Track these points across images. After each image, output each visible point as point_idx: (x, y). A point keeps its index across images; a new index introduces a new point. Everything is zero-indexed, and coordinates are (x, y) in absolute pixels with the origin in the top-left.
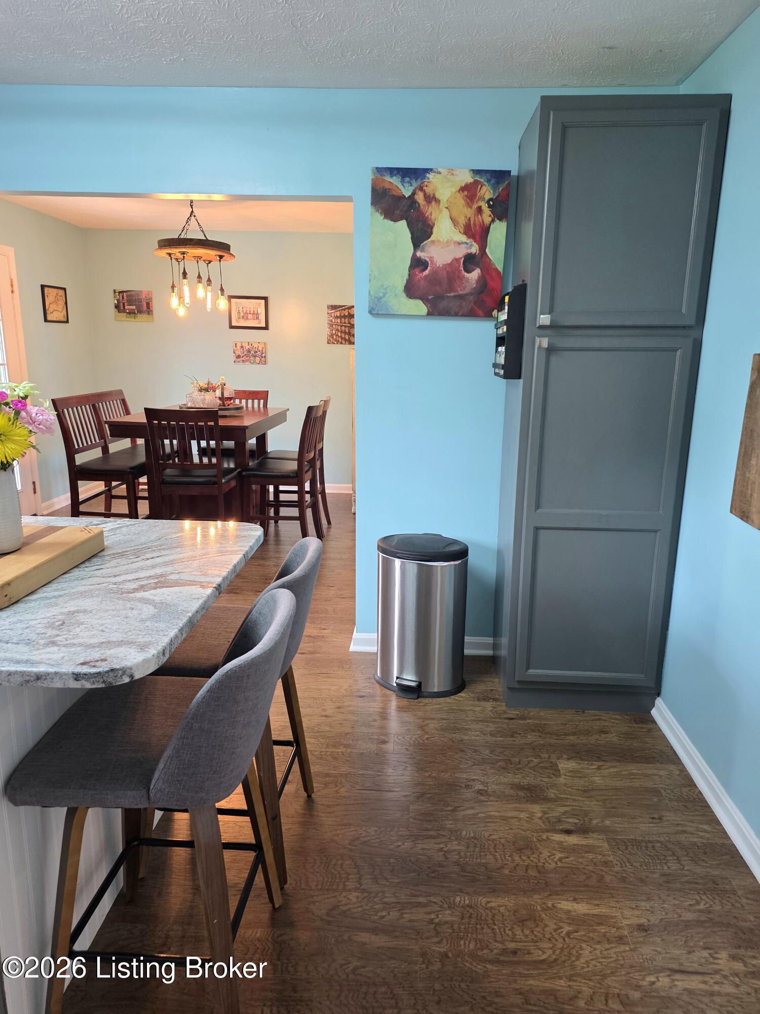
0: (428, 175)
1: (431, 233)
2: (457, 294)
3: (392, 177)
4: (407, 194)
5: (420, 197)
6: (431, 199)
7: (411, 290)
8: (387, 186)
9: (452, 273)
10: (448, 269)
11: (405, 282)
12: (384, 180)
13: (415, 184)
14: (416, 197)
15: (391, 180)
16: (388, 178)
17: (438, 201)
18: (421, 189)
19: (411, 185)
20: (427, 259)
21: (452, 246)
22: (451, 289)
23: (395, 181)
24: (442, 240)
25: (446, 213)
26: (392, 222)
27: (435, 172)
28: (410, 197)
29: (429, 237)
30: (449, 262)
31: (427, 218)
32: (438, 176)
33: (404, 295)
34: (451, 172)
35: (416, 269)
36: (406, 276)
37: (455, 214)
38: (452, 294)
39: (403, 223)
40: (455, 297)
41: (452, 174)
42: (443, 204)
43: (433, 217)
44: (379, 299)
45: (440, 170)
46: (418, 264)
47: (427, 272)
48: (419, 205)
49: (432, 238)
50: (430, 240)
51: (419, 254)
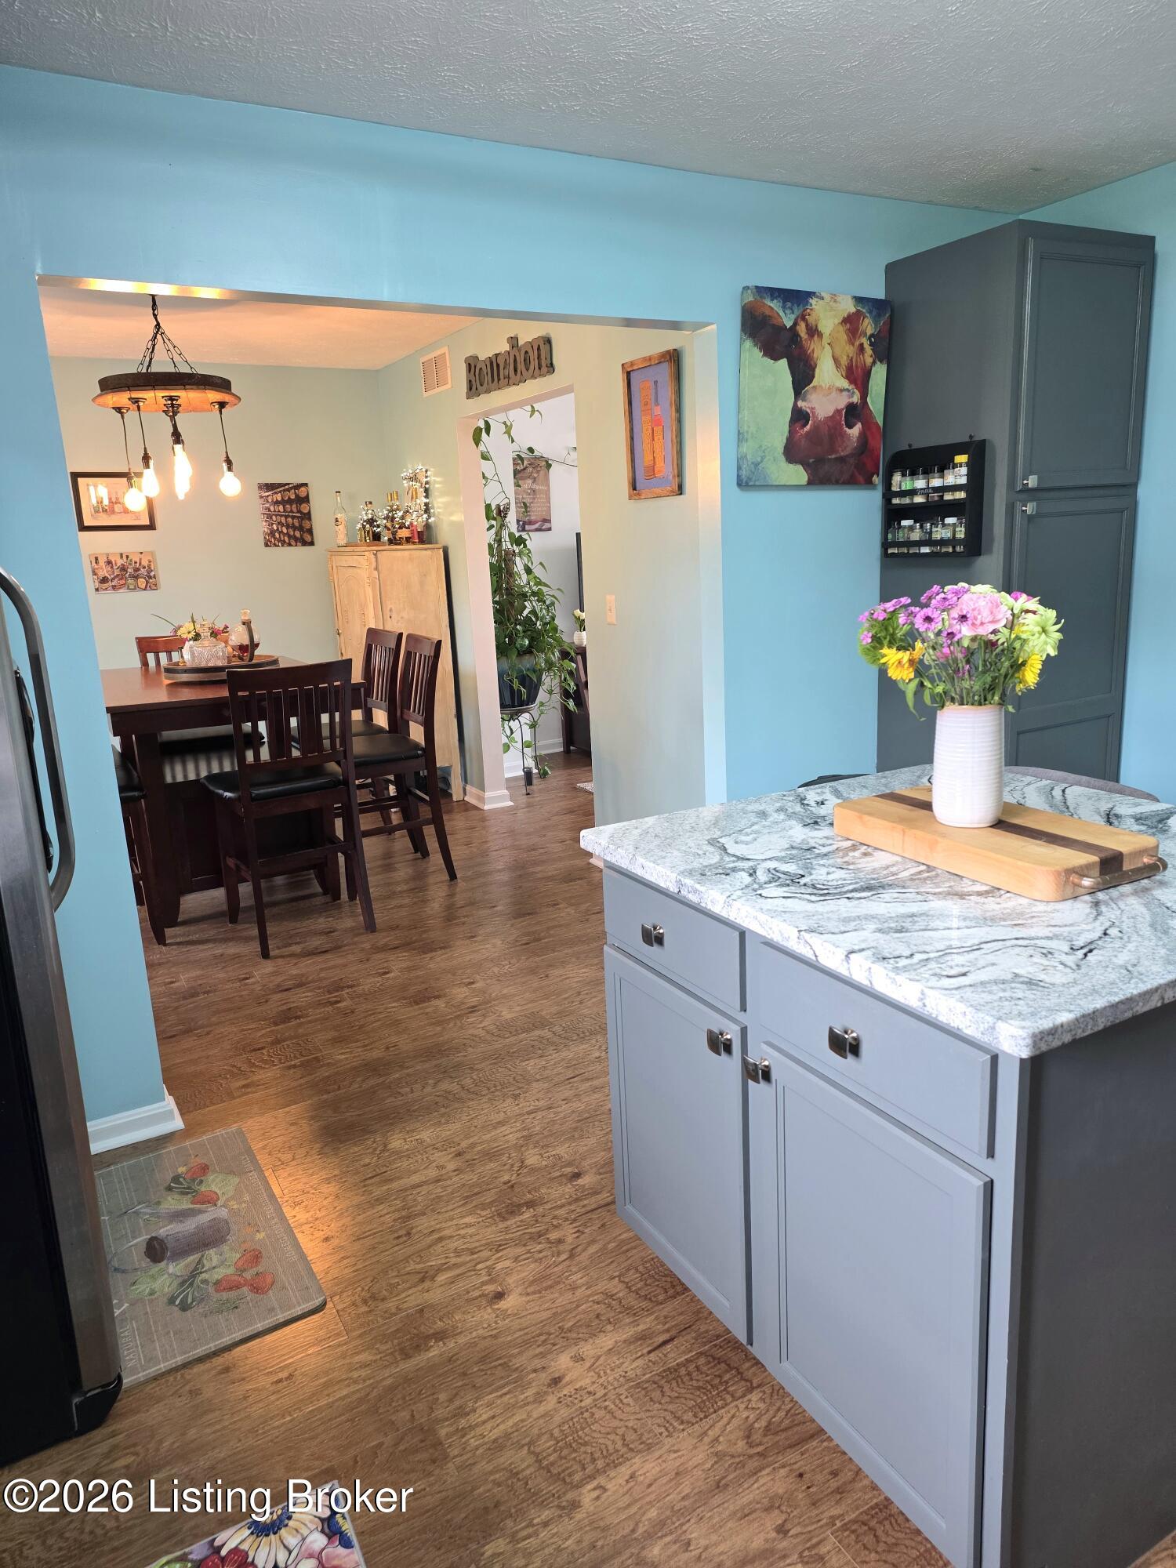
0: (811, 301)
1: (813, 377)
2: (838, 455)
3: (772, 300)
4: (789, 324)
5: (802, 329)
6: (813, 332)
7: (792, 453)
8: (767, 313)
9: (833, 428)
10: (830, 423)
11: (785, 441)
12: (764, 303)
13: (797, 312)
14: (798, 327)
15: (772, 305)
16: (768, 302)
17: (820, 335)
18: (803, 318)
19: (793, 313)
20: (809, 411)
21: (834, 394)
22: (833, 450)
23: (775, 305)
24: (824, 385)
25: (828, 350)
26: (773, 361)
27: (818, 297)
28: (791, 327)
29: (811, 382)
30: (831, 414)
31: (809, 356)
32: (821, 302)
33: (783, 458)
34: (834, 297)
35: (797, 424)
36: (786, 434)
37: (838, 352)
38: (833, 456)
39: (783, 363)
40: (836, 459)
41: (835, 301)
42: (826, 340)
43: (815, 355)
44: (756, 465)
45: (823, 294)
46: (799, 417)
47: (808, 427)
48: (801, 338)
49: (815, 383)
50: (811, 385)
51: (800, 404)
